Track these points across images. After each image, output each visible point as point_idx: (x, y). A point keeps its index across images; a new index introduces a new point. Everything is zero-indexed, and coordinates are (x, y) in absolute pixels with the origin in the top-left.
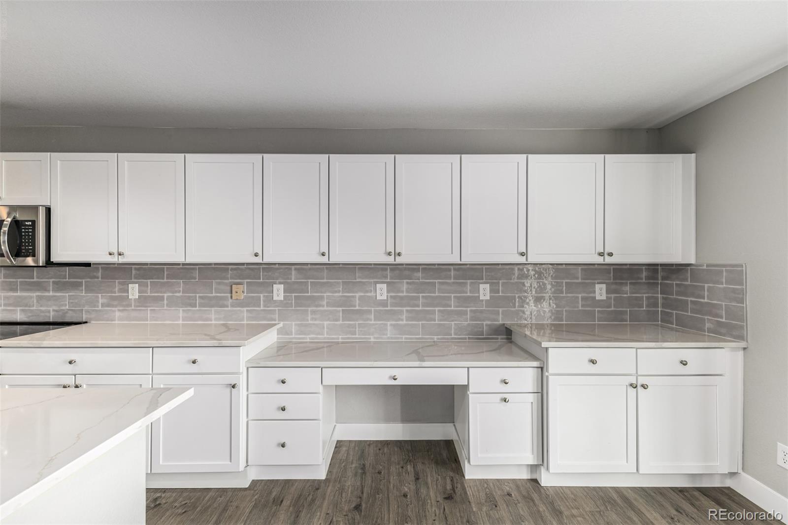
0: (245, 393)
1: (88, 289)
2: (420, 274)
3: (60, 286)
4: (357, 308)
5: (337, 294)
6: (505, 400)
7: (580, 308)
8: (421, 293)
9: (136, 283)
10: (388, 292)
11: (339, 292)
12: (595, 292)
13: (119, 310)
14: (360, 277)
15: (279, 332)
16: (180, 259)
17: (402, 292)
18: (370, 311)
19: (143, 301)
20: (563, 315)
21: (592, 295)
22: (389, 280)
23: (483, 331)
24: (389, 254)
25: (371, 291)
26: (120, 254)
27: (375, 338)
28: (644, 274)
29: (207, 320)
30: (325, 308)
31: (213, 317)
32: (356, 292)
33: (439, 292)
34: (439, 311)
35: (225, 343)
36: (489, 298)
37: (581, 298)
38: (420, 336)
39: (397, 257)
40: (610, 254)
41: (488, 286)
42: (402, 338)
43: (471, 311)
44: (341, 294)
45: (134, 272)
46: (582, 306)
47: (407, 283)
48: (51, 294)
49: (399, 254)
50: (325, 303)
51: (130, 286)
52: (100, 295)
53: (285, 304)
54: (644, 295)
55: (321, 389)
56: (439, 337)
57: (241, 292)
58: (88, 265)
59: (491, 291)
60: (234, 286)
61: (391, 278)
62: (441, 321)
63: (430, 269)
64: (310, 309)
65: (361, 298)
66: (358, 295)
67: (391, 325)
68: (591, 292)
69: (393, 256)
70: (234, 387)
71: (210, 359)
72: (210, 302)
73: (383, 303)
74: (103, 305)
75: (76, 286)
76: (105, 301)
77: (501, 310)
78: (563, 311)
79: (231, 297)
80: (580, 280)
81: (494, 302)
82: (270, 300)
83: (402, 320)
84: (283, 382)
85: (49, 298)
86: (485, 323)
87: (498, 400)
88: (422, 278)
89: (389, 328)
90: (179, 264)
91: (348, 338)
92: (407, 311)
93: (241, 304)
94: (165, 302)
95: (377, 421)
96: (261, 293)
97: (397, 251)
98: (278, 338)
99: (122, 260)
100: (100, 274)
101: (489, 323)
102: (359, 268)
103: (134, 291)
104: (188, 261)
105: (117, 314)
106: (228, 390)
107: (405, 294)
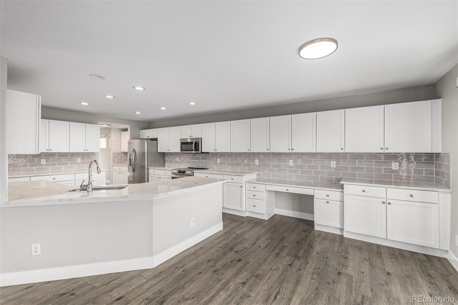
0: (245, 190)
1: (209, 160)
2: (306, 157)
3: (203, 159)
4: (282, 168)
5: (275, 163)
6: (328, 202)
7: (383, 173)
8: (306, 164)
9: (219, 158)
10: (293, 163)
11: (276, 162)
12: (392, 166)
13: (216, 166)
14: (283, 158)
15: (257, 175)
16: (229, 151)
17: (299, 163)
18: (287, 170)
19: (221, 163)
20: (373, 175)
21: (390, 167)
22: (294, 159)
23: (333, 180)
24: (289, 149)
25: (287, 163)
26: (216, 150)
27: (289, 180)
28: (424, 158)
29: (237, 170)
30: (271, 168)
31: (238, 169)
32: (282, 163)
33: (313, 164)
34: (313, 171)
35: (239, 175)
36: (335, 167)
37: (384, 169)
38: (306, 180)
39: (292, 151)
40: (387, 149)
41: (335, 162)
42: (299, 180)
43: (327, 172)
44: (277, 163)
45: (219, 155)
46: (384, 172)
47: (301, 160)
48: (201, 161)
49: (293, 149)
50: (271, 166)
51: (218, 159)
52: (211, 161)
53: (259, 166)
54: (424, 169)
55: (265, 191)
56: (314, 181)
57: (246, 162)
58: (208, 153)
59: (336, 164)
60: (244, 160)
61: (295, 158)
62: (314, 175)
63: (309, 155)
64: (266, 168)
65: (283, 165)
66: (282, 164)
67: (295, 175)
68: (389, 166)
69: (291, 150)
70: (242, 187)
71: (236, 179)
72: (238, 165)
73: (292, 167)
74: (212, 164)
75: (206, 159)
76: (212, 163)
77: (341, 172)
78: (373, 174)
79: (243, 163)
80: (383, 160)
81: (337, 169)
82: (254, 164)
83: (299, 174)
84: (255, 188)
85: (201, 162)
86: (333, 177)
87: (325, 202)
88: (307, 158)
89: (294, 176)
90: (229, 153)
91: (279, 179)
92: (301, 170)
93: (246, 165)
94: (226, 164)
95: (289, 209)
96: (252, 162)
97: (292, 148)
98: (257, 177)
99: (216, 152)
100: (211, 156)
101: (335, 177)
102: (283, 154)
103: (219, 160)
104: (232, 152)
105: (215, 167)
106: (240, 188)
107: (300, 164)
